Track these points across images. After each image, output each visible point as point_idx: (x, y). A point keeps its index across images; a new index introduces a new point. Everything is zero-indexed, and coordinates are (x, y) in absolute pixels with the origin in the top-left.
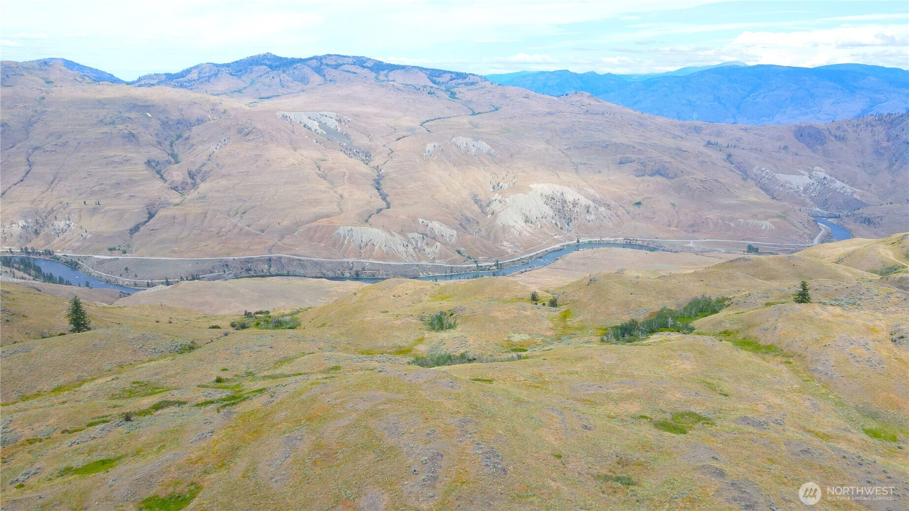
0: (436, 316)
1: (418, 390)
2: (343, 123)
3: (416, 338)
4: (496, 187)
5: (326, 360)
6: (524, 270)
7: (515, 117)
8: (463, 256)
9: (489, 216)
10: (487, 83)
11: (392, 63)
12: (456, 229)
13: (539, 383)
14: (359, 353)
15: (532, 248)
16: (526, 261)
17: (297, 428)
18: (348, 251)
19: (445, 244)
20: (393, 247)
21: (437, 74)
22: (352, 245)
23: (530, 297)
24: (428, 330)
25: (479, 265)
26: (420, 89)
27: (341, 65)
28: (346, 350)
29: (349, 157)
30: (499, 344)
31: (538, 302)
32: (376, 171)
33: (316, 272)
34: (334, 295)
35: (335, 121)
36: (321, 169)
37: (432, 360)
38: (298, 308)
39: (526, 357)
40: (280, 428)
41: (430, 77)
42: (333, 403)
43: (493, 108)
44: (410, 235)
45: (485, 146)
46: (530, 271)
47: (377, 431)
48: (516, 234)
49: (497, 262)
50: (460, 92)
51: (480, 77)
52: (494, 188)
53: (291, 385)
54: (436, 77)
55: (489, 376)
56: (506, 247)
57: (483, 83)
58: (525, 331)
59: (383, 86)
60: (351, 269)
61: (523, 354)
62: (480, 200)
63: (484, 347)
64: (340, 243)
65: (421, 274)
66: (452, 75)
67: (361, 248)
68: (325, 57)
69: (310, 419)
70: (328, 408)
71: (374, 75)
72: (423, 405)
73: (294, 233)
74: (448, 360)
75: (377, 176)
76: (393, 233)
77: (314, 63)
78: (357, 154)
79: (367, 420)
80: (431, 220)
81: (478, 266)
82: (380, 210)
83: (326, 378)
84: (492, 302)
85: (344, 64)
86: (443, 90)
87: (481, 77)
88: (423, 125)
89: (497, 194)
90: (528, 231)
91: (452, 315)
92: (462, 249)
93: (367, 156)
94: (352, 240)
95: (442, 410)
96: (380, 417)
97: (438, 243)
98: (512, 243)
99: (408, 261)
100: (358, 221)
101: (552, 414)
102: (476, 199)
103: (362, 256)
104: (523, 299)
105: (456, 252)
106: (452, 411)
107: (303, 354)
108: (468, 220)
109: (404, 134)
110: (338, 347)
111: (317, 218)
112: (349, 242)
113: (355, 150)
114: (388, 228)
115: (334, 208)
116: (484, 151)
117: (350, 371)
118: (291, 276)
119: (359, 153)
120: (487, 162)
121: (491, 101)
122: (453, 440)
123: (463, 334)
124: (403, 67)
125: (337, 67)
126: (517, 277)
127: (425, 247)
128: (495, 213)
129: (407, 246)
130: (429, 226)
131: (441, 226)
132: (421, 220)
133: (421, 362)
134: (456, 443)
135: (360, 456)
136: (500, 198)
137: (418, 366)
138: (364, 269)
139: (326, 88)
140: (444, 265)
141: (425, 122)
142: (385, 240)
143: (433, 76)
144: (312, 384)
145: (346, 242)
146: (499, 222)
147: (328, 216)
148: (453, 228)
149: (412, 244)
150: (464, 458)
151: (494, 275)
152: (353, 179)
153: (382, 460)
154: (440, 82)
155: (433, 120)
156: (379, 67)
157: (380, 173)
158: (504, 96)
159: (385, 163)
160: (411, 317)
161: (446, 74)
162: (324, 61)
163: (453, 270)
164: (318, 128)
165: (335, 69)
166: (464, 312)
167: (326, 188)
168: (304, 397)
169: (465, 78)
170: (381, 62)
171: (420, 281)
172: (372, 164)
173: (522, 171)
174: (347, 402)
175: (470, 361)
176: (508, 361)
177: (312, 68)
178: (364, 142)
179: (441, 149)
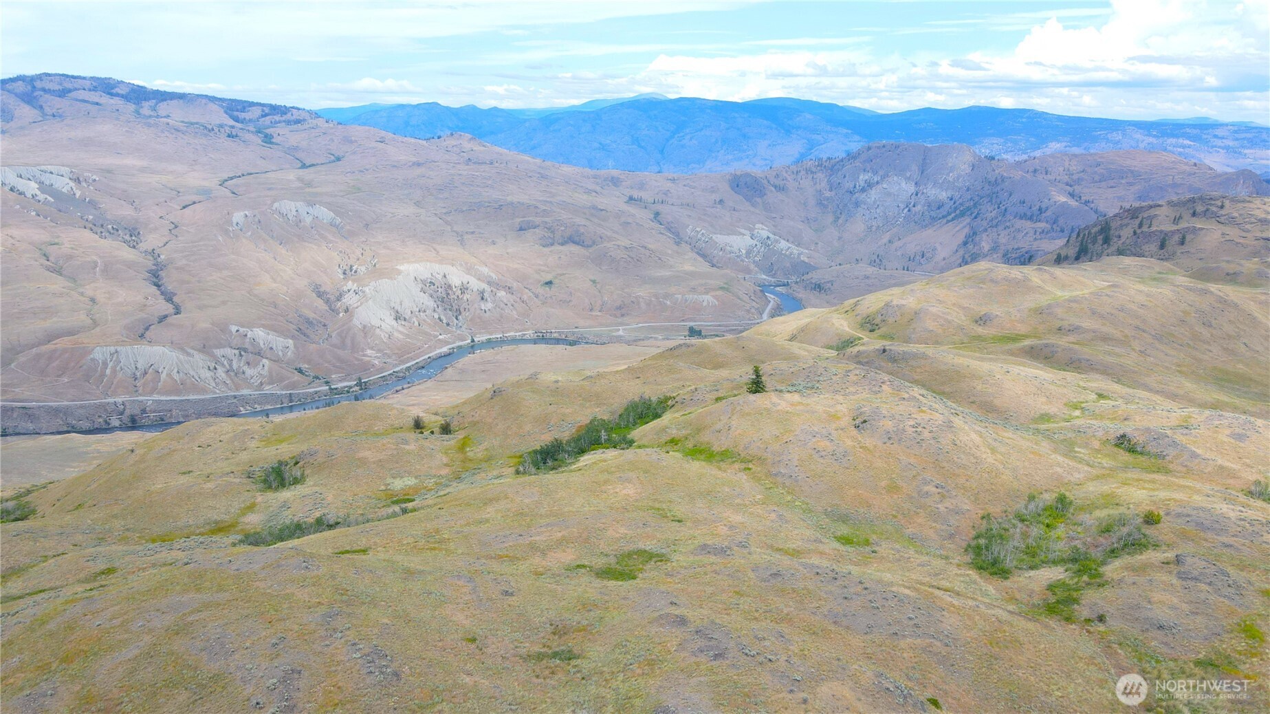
0: (273, 468)
1: (252, 581)
2: (84, 184)
3: (243, 506)
4: (349, 272)
5: (88, 561)
6: (400, 388)
7: (367, 170)
8: (306, 376)
9: (341, 315)
10: (320, 122)
11: (162, 89)
12: (293, 337)
13: (435, 543)
14: (147, 542)
15: (408, 356)
16: (402, 375)
17: (45, 677)
18: (113, 386)
19: (276, 361)
20: (192, 373)
21: (239, 107)
22: (120, 375)
23: (412, 423)
24: (260, 491)
25: (333, 387)
26: (213, 130)
27: (70, 91)
28: (123, 540)
29: (101, 237)
30: (374, 496)
31: (423, 431)
32: (152, 258)
33: (58, 423)
34: (94, 458)
35: (68, 180)
36: (50, 259)
37: (270, 534)
38: (28, 486)
39: (414, 510)
40: (12, 684)
41: (228, 111)
42: (108, 626)
43: (333, 158)
44: (218, 352)
45: (324, 213)
46: (409, 387)
47: (190, 655)
48: (383, 337)
49: (360, 379)
50: (279, 135)
51: (308, 111)
52: (344, 273)
53: (27, 611)
54: (237, 111)
55: (363, 543)
56: (371, 357)
57: (315, 122)
58: (410, 473)
59: (149, 125)
60: (122, 413)
61: (410, 505)
62: (325, 293)
63: (351, 505)
64: (98, 374)
65: (242, 409)
66: (265, 108)
67: (136, 379)
68: (40, 77)
69: (67, 660)
70: (99, 636)
71: (132, 107)
72: (263, 602)
73: (10, 364)
74: (298, 530)
75: (154, 265)
76: (191, 351)
77: (20, 87)
78: (115, 232)
79: (170, 642)
80: (251, 325)
81: (331, 389)
82: (163, 318)
83: (91, 590)
84: (358, 438)
85: (76, 89)
86: (252, 132)
87: (310, 112)
88: (224, 185)
89: (350, 282)
90: (401, 333)
91: (297, 463)
92: (304, 366)
93: (132, 234)
94: (118, 368)
95: (293, 605)
96: (192, 633)
97: (265, 361)
98: (379, 351)
99: (218, 391)
100: (127, 338)
101: (458, 583)
102: (319, 292)
103: (140, 391)
104: (401, 428)
105: (295, 371)
106: (309, 604)
107: (44, 559)
108: (309, 322)
109: (195, 198)
110: (109, 537)
111: (51, 337)
112: (114, 371)
113: (110, 227)
114: (179, 344)
115: (82, 318)
116: (325, 221)
117: (134, 572)
118: (11, 435)
119: (117, 230)
120: (330, 237)
121: (328, 147)
122: (314, 646)
123: (317, 489)
124: (181, 97)
125: (63, 93)
126: (391, 398)
127: (246, 368)
128: (350, 310)
129: (215, 369)
130: (249, 336)
131: (268, 334)
132: (234, 328)
133: (254, 539)
134: (319, 649)
135: (163, 700)
136: (355, 287)
137: (250, 547)
138: (144, 411)
139: (45, 127)
140: (278, 392)
141: (227, 180)
142: (176, 363)
143: (233, 111)
144: (67, 602)
145: (108, 372)
146: (356, 322)
147: (70, 333)
148: (286, 337)
149: (223, 365)
150: (334, 669)
151: (357, 399)
152: (110, 271)
153: (200, 698)
154: (245, 119)
155: (240, 177)
156: (138, 95)
157: (159, 260)
158: (348, 140)
159: (165, 245)
160: (232, 475)
161: (253, 108)
162: (38, 84)
163: (293, 398)
164: (38, 193)
165: (60, 97)
166: (315, 458)
167: (63, 288)
168: (52, 626)
169: (286, 114)
170: (142, 87)
171: (241, 420)
172: (143, 246)
173: (384, 247)
174: (132, 621)
175: (330, 527)
176: (388, 518)
177: (16, 95)
178: (127, 212)
179: (257, 220)
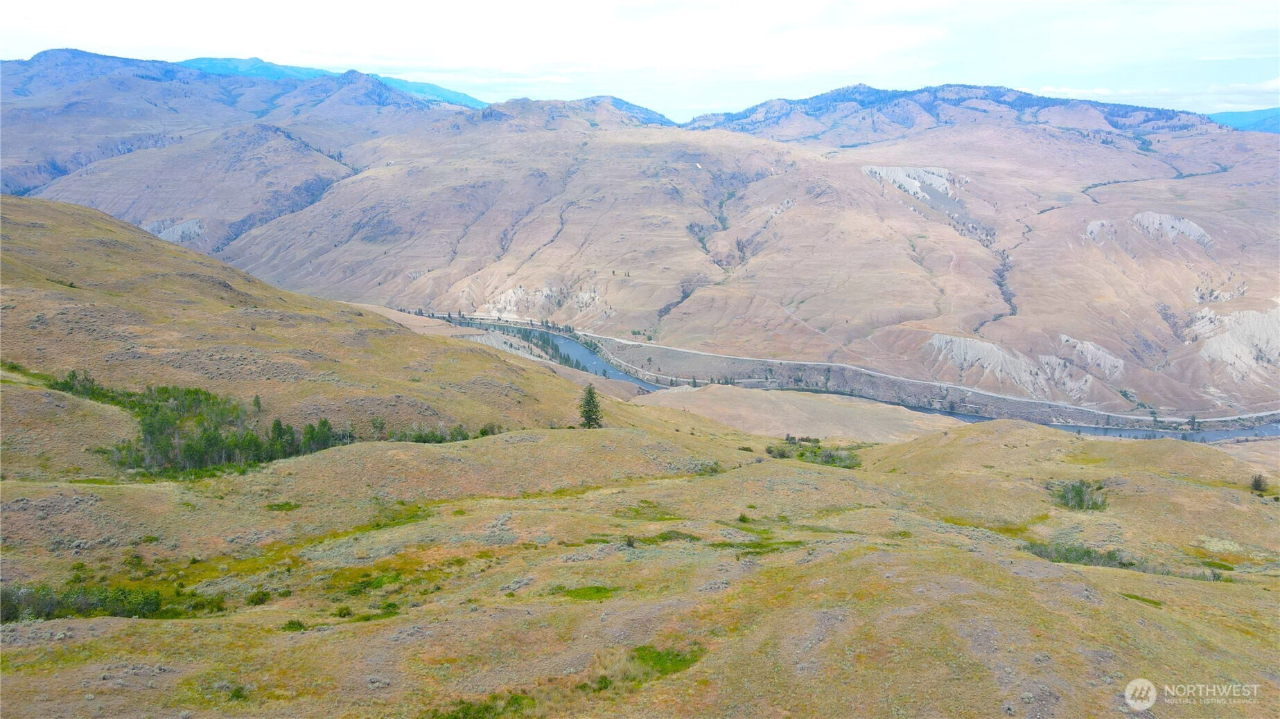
0: (1073, 486)
1: (1028, 589)
2: (957, 185)
3: (1035, 514)
4: (1207, 297)
5: (891, 519)
6: (1244, 438)
7: (1259, 183)
8: (1131, 401)
9: (1187, 343)
10: (1213, 129)
11: (1047, 95)
12: (1125, 358)
13: (1250, 625)
14: (941, 519)
15: (1263, 404)
16: (1249, 424)
17: (840, 604)
18: (942, 372)
19: (1101, 378)
20: (1014, 374)
21: (1121, 113)
22: (950, 363)
23: (1250, 481)
24: (1056, 505)
25: (1158, 419)
26: (1088, 135)
27: (965, 100)
28: (921, 511)
29: (961, 234)
30: (1181, 549)
31: (1264, 494)
32: (1000, 258)
33: (891, 395)
34: (914, 432)
35: (945, 181)
36: (916, 250)
37: (1058, 552)
38: (859, 442)
39: (1230, 580)
40: (815, 599)
41: (1109, 117)
42: (894, 581)
43: (1218, 168)
44: (1044, 359)
45: (1192, 229)
46: (1255, 441)
47: (956, 635)
48: (1234, 377)
49: (1194, 418)
50: (1159, 141)
51: (1200, 116)
52: (1202, 298)
53: (838, 544)
54: (1118, 116)
55: (1157, 595)
56: (1213, 396)
57: (1205, 127)
58: (1233, 537)
59: (1027, 131)
60: (944, 398)
61: (1226, 573)
62: (1173, 316)
63: (1152, 549)
64: (932, 358)
65: (1054, 420)
66: (1149, 113)
67: (962, 369)
68: (942, 88)
69: (859, 596)
70: (887, 586)
71: (1015, 113)
72: (1035, 614)
73: (867, 336)
74: (1086, 556)
75: (1001, 265)
76: (1018, 353)
77: (925, 97)
78: (974, 231)
79: (942, 616)
80: (1082, 338)
81: (1155, 421)
82: (998, 317)
83: (888, 545)
84: (1176, 480)
85: (970, 98)
86: (1129, 138)
87: (1202, 117)
88: (1087, 192)
89: (1207, 308)
90: (1259, 375)
91: (1100, 488)
92: (1131, 391)
93: (988, 232)
94: (950, 356)
95: (1065, 629)
96: (962, 616)
97: (1088, 376)
98: (1226, 391)
99: (1034, 397)
100: (963, 330)
101: (1270, 682)
102: (1166, 314)
103: (963, 382)
104: (1235, 484)
105: (1120, 395)
106: (1082, 635)
107: (859, 506)
108: (1148, 346)
109: (1053, 203)
110: (911, 505)
111: (902, 318)
112: (946, 358)
113: (970, 225)
114: (1008, 344)
115: (929, 305)
116: (1191, 238)
117: (924, 543)
118: (856, 396)
119: (976, 229)
120: (1193, 255)
121: (1215, 155)
122: (1079, 680)
123: (1116, 521)
124: (1064, 103)
125: (957, 103)
126: (1228, 448)
127: (1067, 380)
128: (1199, 339)
129: (1037, 374)
130: (1078, 348)
131: (1099, 349)
132: (1064, 338)
133: (1038, 550)
134: (1083, 685)
135: (925, 665)
136: (1212, 314)
137: (1034, 556)
138: (963, 400)
139: (937, 133)
140: (1096, 411)
141: (1090, 188)
142: (1001, 362)
143: (1114, 116)
144: (868, 548)
145: (941, 358)
146: (1204, 354)
147: (918, 318)
148: (1117, 356)
149: (1045, 373)
150: (1095, 711)
151: (1184, 438)
152: (961, 265)
153: (957, 679)
154: (1124, 124)
155: (1105, 184)
156: (1025, 101)
157: (1007, 261)
158: (1242, 148)
159: (1015, 247)
160: (1030, 481)
161: (1138, 113)
162: (940, 95)
163: (1111, 421)
164: (919, 191)
165: (955, 105)
166: (1122, 488)
167: (921, 276)
168: (853, 563)
169: (1172, 119)
170: (1028, 94)
171: (1052, 430)
172: (995, 246)
173: (1261, 274)
174: (914, 584)
175: (1123, 565)
176: (1193, 578)
177: (920, 104)
178: (987, 212)
179: (1113, 230)
